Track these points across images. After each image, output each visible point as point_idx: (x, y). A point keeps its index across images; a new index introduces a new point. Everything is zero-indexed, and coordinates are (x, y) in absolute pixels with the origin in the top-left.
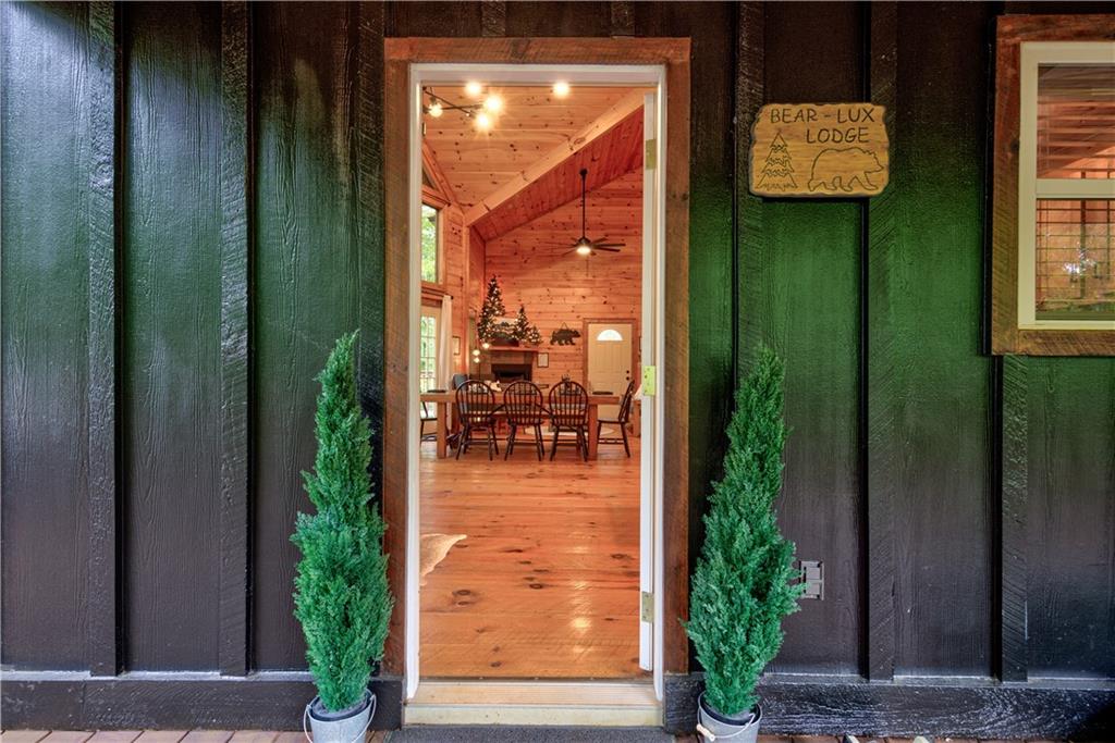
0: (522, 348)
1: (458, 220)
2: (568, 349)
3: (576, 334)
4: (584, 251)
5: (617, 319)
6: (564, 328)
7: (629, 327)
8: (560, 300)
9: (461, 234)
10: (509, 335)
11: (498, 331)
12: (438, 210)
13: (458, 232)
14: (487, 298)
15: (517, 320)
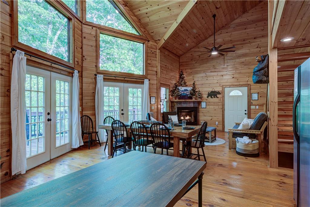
0: (194, 100)
1: (154, 47)
2: (215, 100)
3: (219, 93)
4: (214, 53)
5: (240, 85)
6: (213, 90)
7: (246, 89)
8: (212, 78)
9: (156, 53)
10: (188, 95)
11: (182, 93)
12: (143, 44)
13: (154, 52)
14: (179, 79)
15: (192, 88)
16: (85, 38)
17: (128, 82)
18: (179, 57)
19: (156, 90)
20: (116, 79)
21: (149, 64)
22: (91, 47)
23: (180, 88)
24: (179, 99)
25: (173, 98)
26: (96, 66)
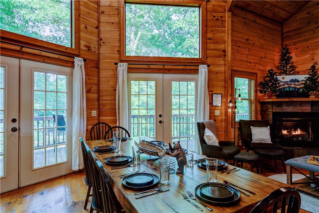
9: (223, 19)
10: (299, 89)
11: (286, 86)
12: (199, 7)
13: (220, 18)
14: (279, 63)
15: (307, 76)
16: (103, 13)
17: (169, 71)
18: (281, 23)
19: (224, 83)
20: (150, 68)
21: (208, 39)
22: (112, 24)
23: (280, 78)
24: (278, 97)
25: (264, 96)
26: (118, 51)
